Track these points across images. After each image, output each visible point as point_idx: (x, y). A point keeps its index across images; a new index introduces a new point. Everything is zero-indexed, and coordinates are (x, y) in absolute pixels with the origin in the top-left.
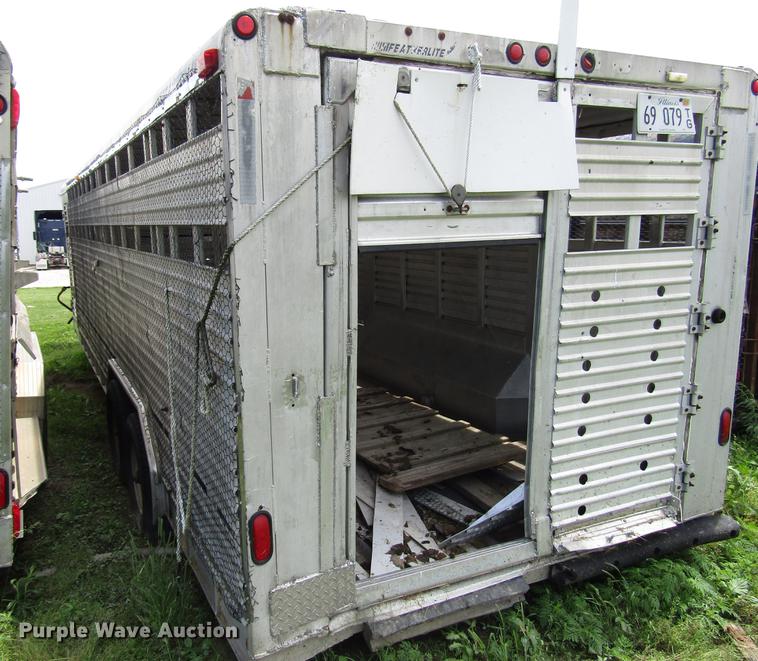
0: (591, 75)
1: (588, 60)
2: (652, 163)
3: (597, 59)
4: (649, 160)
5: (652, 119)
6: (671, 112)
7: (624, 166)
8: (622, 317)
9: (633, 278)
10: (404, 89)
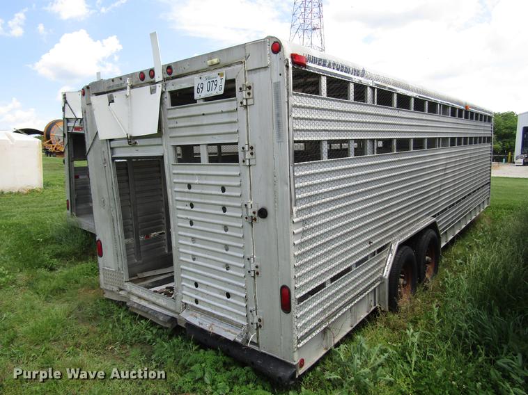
0: (172, 75)
1: (169, 69)
2: (203, 114)
3: (173, 67)
4: (202, 113)
5: (201, 90)
6: (211, 83)
7: (192, 118)
8: (202, 201)
9: (206, 179)
10: (111, 101)
